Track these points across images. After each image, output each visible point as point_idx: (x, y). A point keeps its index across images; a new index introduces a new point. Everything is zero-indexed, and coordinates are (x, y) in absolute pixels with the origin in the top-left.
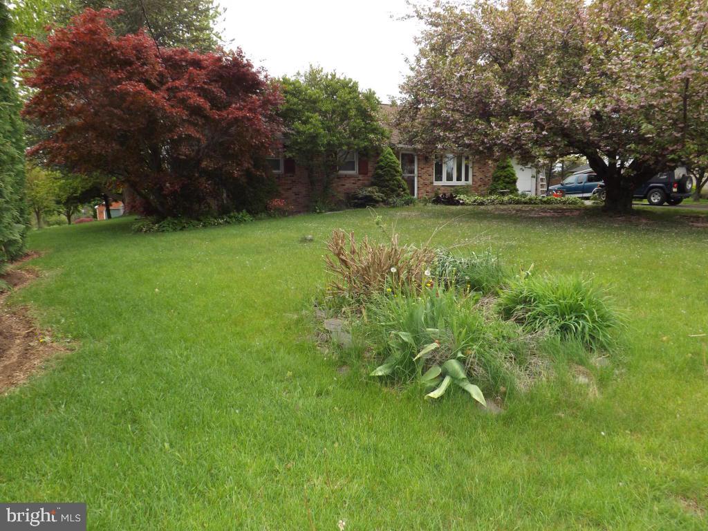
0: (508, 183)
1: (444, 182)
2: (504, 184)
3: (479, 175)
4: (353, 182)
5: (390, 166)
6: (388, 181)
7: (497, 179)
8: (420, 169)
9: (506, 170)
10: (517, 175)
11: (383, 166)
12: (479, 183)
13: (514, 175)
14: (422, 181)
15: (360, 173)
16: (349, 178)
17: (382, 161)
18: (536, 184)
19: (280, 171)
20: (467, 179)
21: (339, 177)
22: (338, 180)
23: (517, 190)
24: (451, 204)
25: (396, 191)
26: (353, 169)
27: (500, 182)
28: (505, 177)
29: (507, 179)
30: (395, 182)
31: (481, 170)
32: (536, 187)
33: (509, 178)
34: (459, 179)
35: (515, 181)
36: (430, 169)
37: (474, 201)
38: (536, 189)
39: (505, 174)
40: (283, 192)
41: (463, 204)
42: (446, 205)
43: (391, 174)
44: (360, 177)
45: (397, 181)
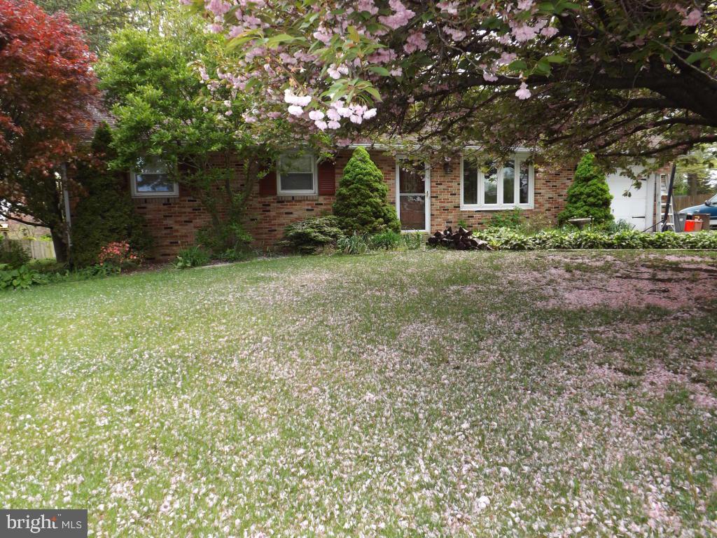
0: (593, 205)
1: (481, 205)
2: (587, 208)
3: (547, 193)
4: (306, 207)
5: (361, 180)
6: (355, 206)
7: (574, 199)
8: (434, 184)
9: (590, 183)
10: (611, 192)
11: (348, 181)
12: (547, 206)
13: (604, 191)
14: (437, 205)
15: (321, 194)
16: (300, 201)
17: (348, 172)
18: (655, 205)
19: (173, 194)
20: (523, 199)
21: (281, 201)
22: (279, 205)
23: (610, 218)
24: (459, 248)
25: (372, 222)
26: (311, 187)
27: (578, 204)
28: (589, 195)
29: (591, 200)
30: (369, 208)
31: (551, 184)
32: (655, 210)
33: (595, 197)
34: (508, 198)
35: (606, 203)
36: (454, 184)
37: (507, 242)
38: (655, 214)
39: (588, 190)
40: (176, 227)
41: (482, 247)
42: (453, 248)
43: (362, 195)
44: (321, 200)
45: (371, 205)
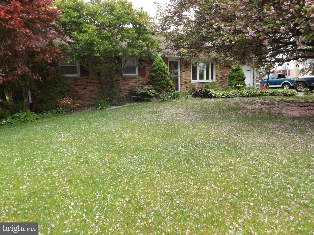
0: (240, 80)
1: (198, 80)
2: (238, 81)
3: (220, 76)
4: (134, 81)
5: (161, 70)
6: (159, 81)
7: (232, 78)
8: (182, 72)
9: (238, 72)
10: (245, 75)
11: (155, 70)
12: (220, 81)
13: (243, 74)
14: (183, 80)
15: (140, 75)
16: (132, 79)
17: (155, 66)
18: (253, 80)
19: (77, 75)
20: (212, 78)
21: (124, 79)
22: (123, 80)
23: (245, 85)
24: (206, 98)
25: (166, 88)
26: (135, 73)
27: (234, 80)
28: (238, 76)
29: (240, 78)
30: (165, 82)
31: (221, 72)
33: (240, 77)
34: (207, 78)
35: (244, 79)
36: (189, 72)
37: (223, 95)
38: (253, 84)
39: (238, 74)
40: (80, 91)
41: (215, 97)
42: (203, 98)
43: (162, 76)
44: (140, 78)
45: (166, 81)
